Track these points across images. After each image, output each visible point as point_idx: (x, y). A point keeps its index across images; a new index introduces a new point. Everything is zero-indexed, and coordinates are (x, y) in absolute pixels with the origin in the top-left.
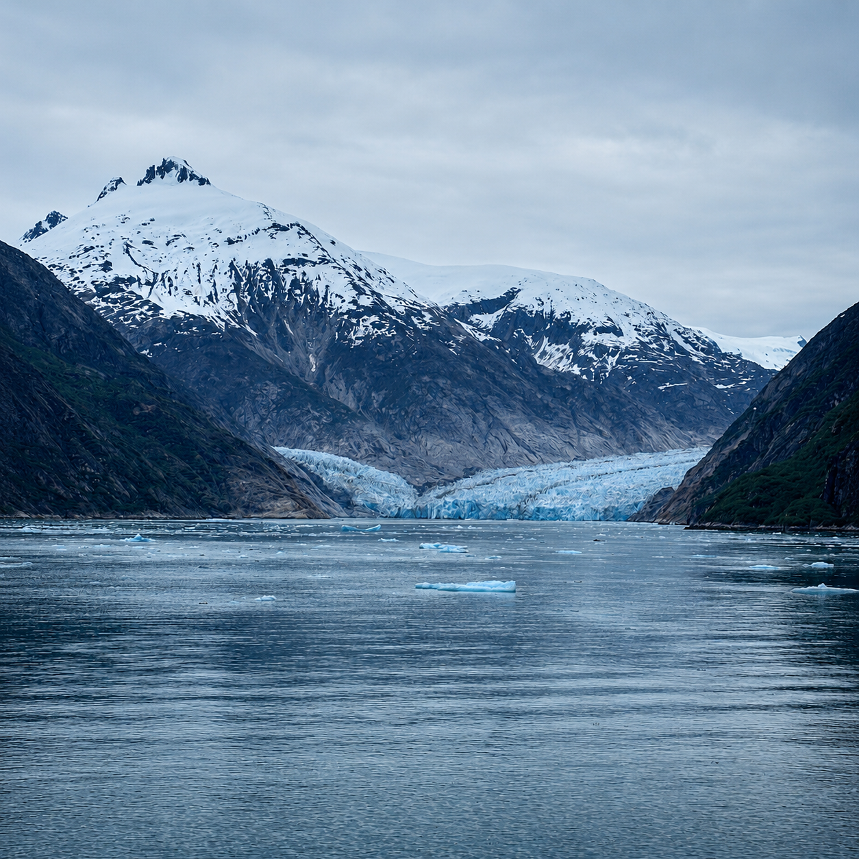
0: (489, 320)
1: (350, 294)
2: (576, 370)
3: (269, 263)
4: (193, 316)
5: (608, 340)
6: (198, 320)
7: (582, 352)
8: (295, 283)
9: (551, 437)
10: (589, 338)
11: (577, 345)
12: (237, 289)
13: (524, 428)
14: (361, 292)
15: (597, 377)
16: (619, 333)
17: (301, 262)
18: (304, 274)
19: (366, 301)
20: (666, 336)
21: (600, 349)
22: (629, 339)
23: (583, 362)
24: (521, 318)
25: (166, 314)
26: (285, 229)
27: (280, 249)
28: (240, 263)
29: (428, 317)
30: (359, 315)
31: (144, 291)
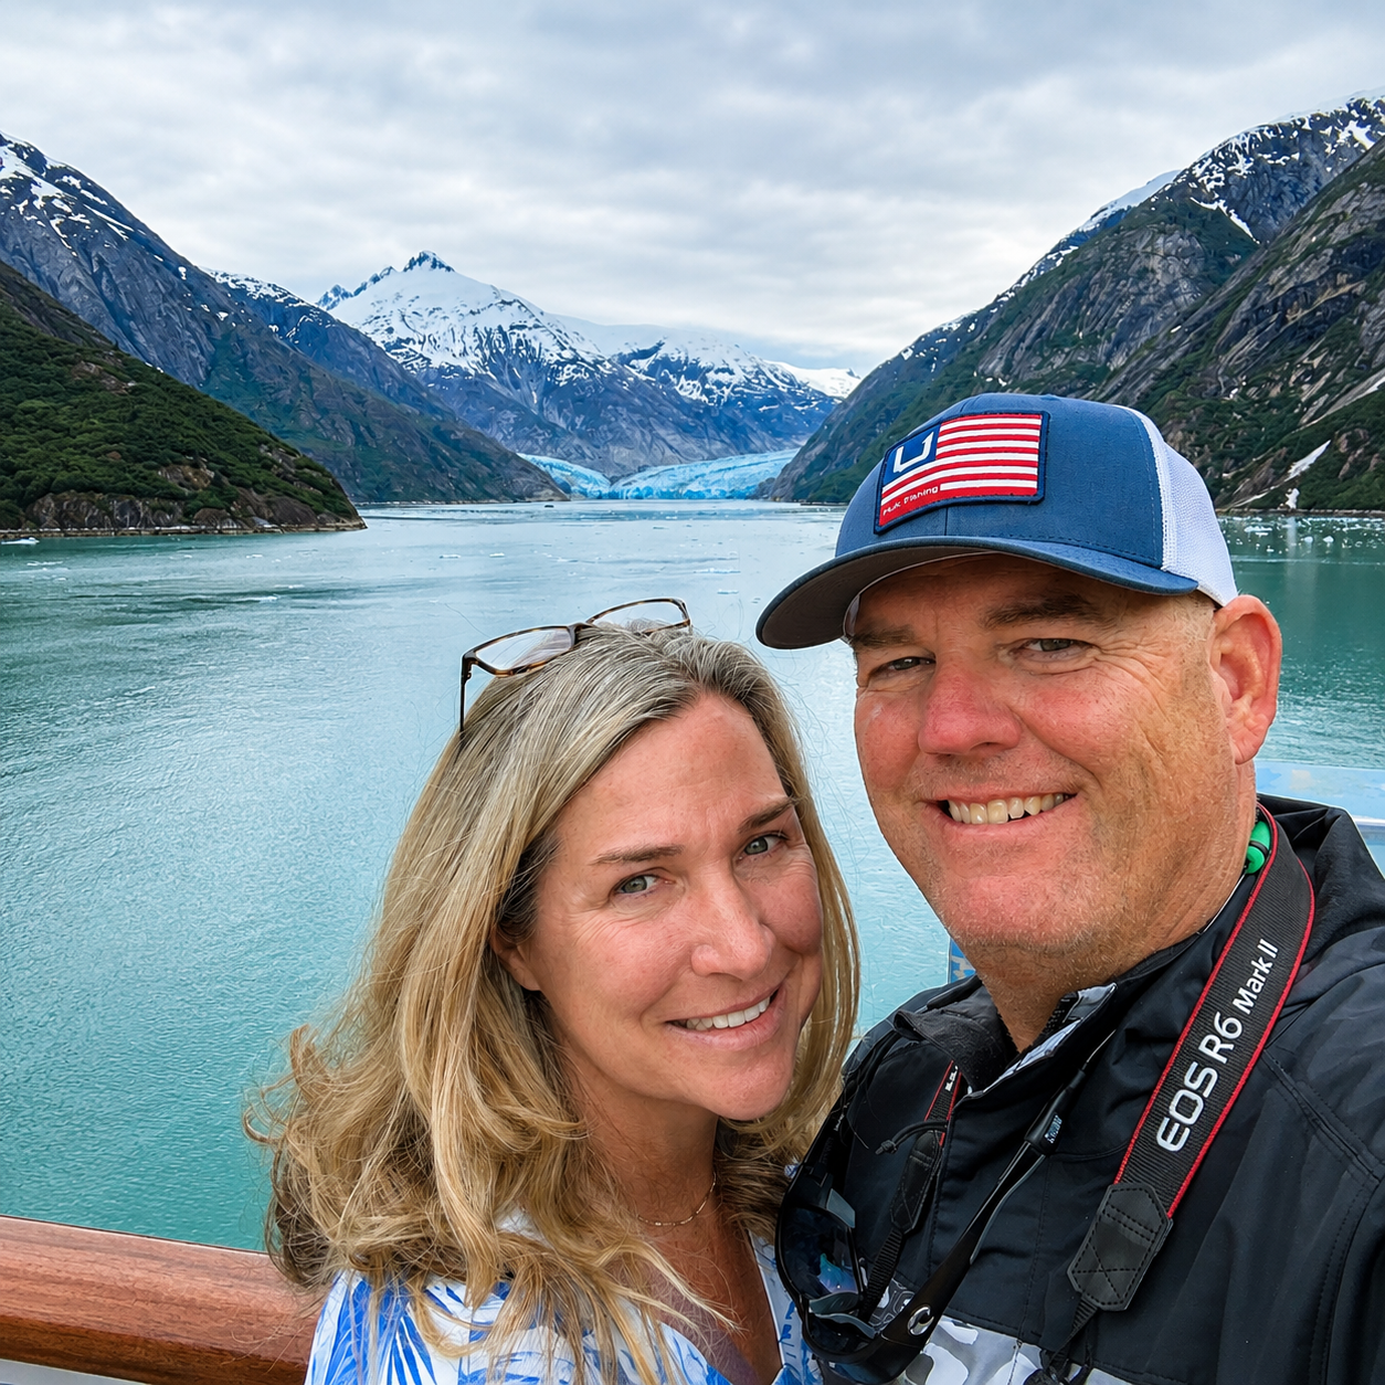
0: (644, 364)
1: (556, 349)
2: (704, 398)
3: (500, 328)
4: (451, 366)
5: (724, 377)
6: (458, 369)
7: (707, 386)
8: (519, 343)
9: (691, 445)
10: (711, 376)
11: (704, 381)
12: (479, 347)
13: (674, 439)
14: (563, 348)
15: (719, 402)
16: (731, 373)
17: (522, 327)
18: (524, 336)
19: (567, 354)
20: (764, 374)
21: (719, 384)
22: (738, 377)
23: (708, 393)
24: (665, 362)
25: (435, 364)
26: (510, 304)
27: (506, 319)
28: (481, 330)
29: (608, 366)
30: (564, 364)
31: (417, 348)
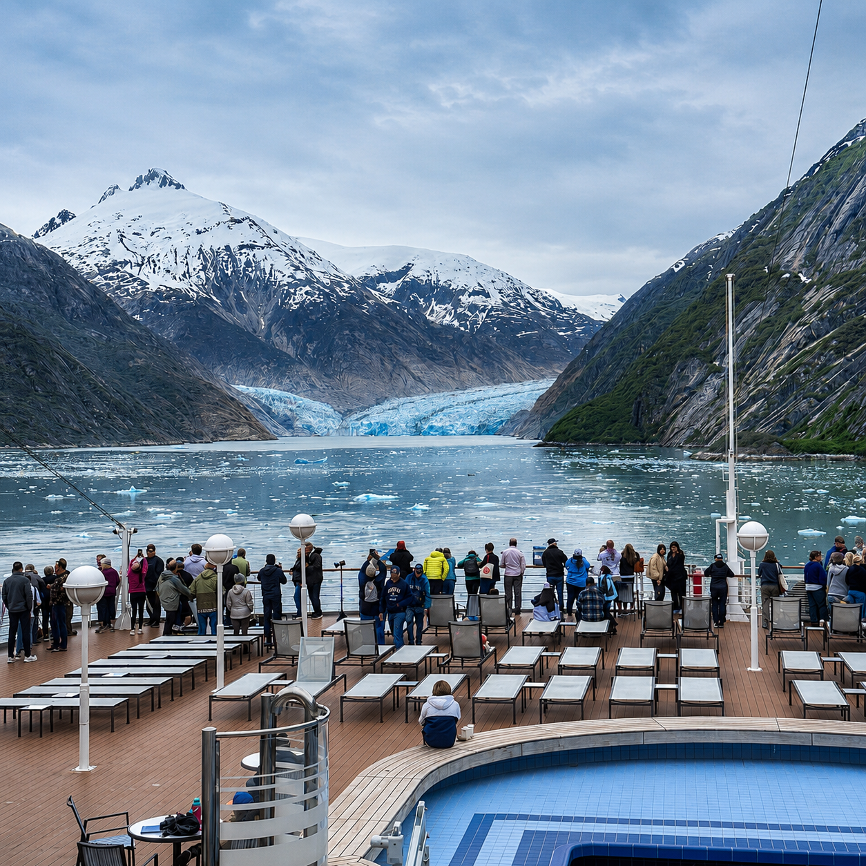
0: (391, 287)
1: (289, 271)
3: (228, 248)
4: (171, 289)
5: (478, 300)
6: (176, 292)
7: (460, 310)
8: (248, 264)
10: (464, 299)
12: (204, 269)
14: (297, 268)
16: (488, 296)
17: (252, 247)
18: (254, 256)
20: (522, 297)
21: (473, 308)
22: (495, 300)
26: (239, 222)
28: (206, 248)
30: (296, 286)
31: (135, 271)
